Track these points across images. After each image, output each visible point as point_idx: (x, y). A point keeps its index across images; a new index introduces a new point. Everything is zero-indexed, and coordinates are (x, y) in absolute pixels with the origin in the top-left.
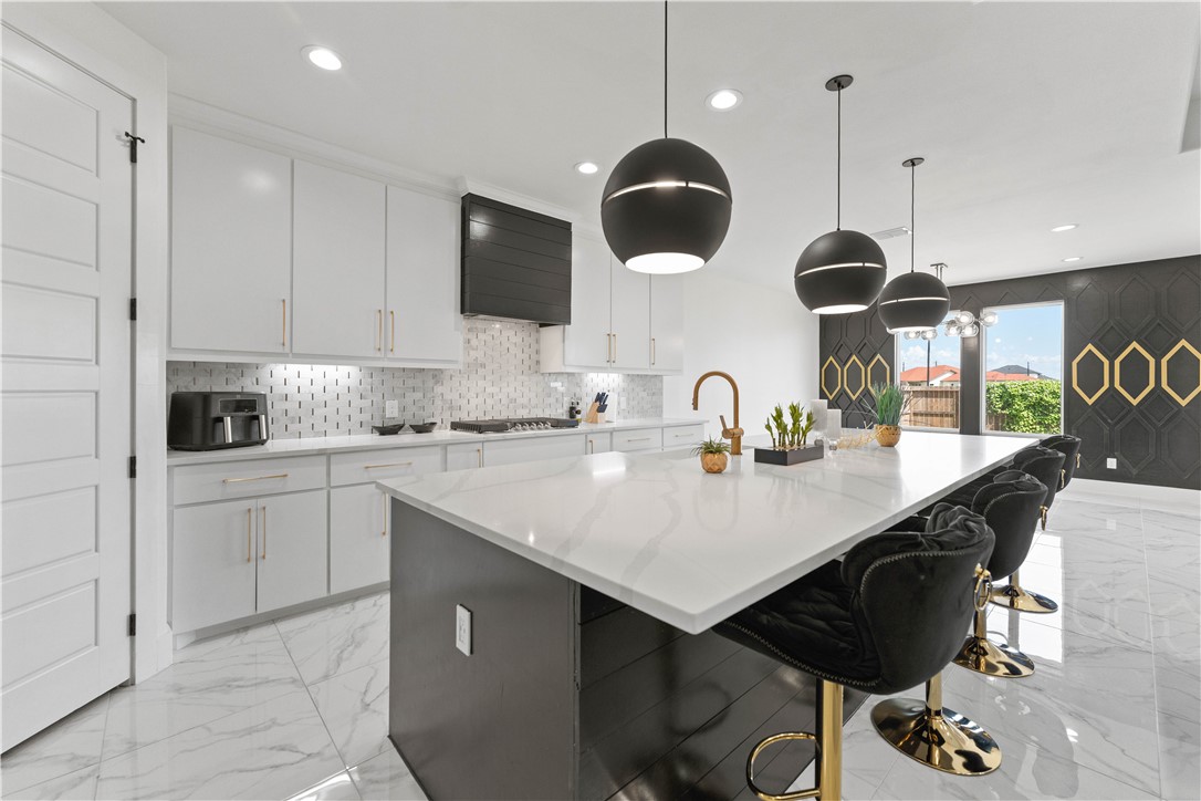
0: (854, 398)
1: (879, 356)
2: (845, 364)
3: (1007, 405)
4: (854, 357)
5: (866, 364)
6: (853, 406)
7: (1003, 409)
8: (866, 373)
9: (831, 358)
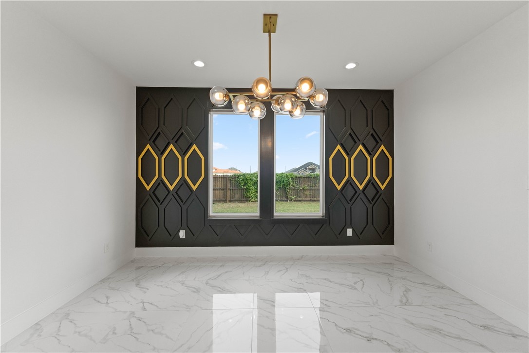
0: (171, 188)
1: (194, 147)
2: (162, 153)
3: (246, 184)
4: (171, 147)
5: (183, 155)
6: (170, 196)
7: (244, 186)
8: (183, 163)
9: (148, 146)
